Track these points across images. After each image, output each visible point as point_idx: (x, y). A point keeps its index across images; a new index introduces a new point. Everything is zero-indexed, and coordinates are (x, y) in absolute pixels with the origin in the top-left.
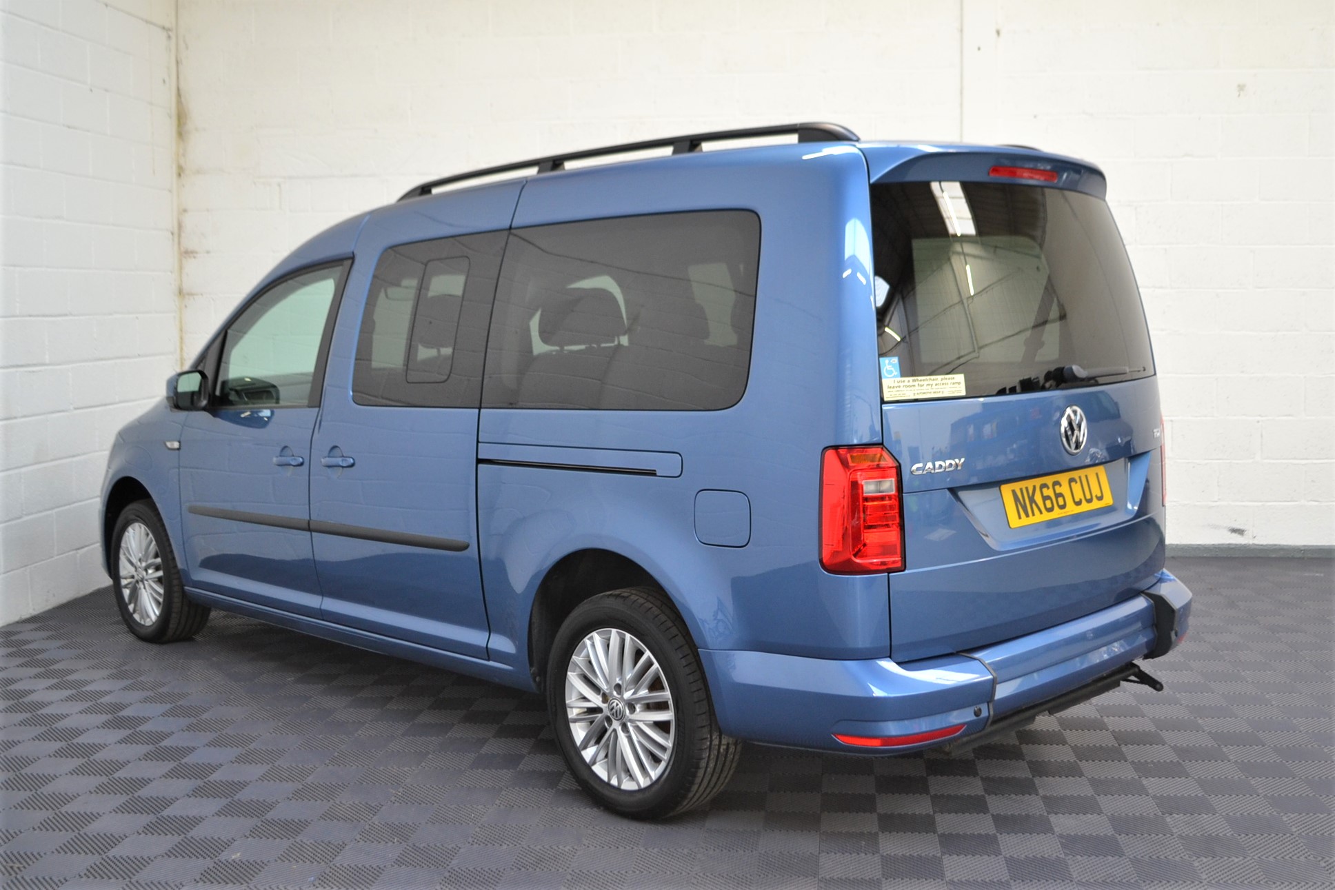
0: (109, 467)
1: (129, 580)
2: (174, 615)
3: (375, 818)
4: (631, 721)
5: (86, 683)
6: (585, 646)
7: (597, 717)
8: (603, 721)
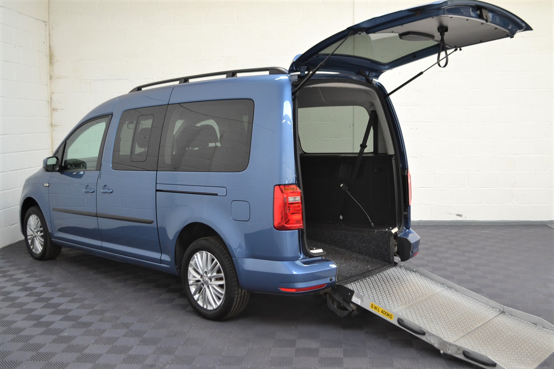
0: (23, 193)
1: (31, 237)
2: (48, 250)
3: (118, 321)
4: (211, 285)
5: (14, 275)
6: (194, 258)
7: (198, 284)
8: (201, 285)
